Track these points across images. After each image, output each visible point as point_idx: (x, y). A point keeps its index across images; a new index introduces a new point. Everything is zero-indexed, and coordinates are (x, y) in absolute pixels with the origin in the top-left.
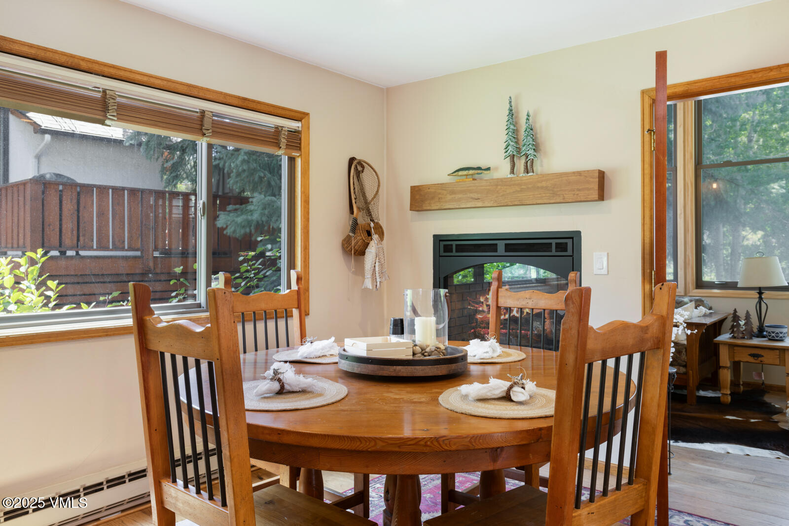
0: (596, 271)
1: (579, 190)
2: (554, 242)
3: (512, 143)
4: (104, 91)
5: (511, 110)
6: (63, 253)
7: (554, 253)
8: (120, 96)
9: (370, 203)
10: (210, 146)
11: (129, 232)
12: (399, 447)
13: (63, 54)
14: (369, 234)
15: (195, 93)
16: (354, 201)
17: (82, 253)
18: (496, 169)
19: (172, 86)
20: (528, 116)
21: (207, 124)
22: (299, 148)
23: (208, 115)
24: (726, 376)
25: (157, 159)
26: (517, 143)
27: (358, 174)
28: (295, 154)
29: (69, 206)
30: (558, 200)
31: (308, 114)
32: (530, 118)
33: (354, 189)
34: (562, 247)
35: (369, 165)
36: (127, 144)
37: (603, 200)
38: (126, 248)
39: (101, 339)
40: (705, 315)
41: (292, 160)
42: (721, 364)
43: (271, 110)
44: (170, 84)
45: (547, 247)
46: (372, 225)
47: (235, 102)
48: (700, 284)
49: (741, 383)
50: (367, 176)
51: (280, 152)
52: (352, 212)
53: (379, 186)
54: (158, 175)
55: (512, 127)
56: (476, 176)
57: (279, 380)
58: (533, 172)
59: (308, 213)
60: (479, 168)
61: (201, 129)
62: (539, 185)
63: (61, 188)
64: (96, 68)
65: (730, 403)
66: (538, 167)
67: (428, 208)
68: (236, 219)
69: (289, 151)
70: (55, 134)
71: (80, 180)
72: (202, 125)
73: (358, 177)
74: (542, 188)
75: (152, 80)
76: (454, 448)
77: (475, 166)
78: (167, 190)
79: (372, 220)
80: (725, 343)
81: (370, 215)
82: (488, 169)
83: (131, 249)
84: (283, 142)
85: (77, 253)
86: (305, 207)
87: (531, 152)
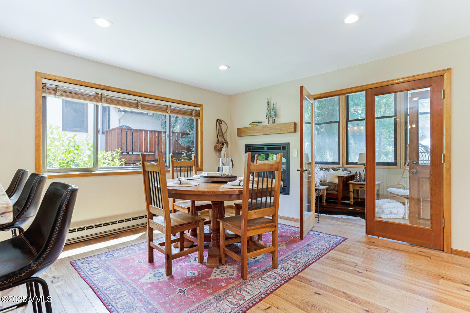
0: (294, 156)
1: (288, 129)
2: (281, 146)
3: (268, 114)
4: (137, 101)
5: (268, 103)
6: (128, 153)
7: (281, 150)
8: (142, 102)
9: (224, 134)
10: (170, 116)
11: (150, 146)
12: (204, 193)
13: (126, 90)
14: (223, 144)
15: (165, 100)
16: (218, 134)
17: (134, 153)
18: (264, 122)
19: (158, 98)
20: (273, 104)
21: (169, 109)
22: (199, 116)
23: (169, 106)
24: (352, 195)
25: (159, 120)
26: (270, 113)
27: (220, 124)
28: (198, 118)
29: (130, 137)
30: (282, 133)
31: (202, 105)
32: (274, 105)
33: (218, 129)
34: (284, 148)
35: (224, 121)
36: (150, 115)
37: (296, 132)
38: (149, 151)
39: (137, 175)
40: (347, 174)
41: (197, 120)
42: (350, 191)
43: (190, 104)
44: (157, 97)
45: (279, 148)
46: (224, 141)
47: (178, 102)
48: (348, 163)
49: (359, 198)
50: (223, 125)
51: (193, 118)
52: (217, 137)
53: (227, 128)
54: (160, 126)
55: (268, 108)
56: (258, 125)
57: (180, 180)
58: (275, 123)
59: (202, 137)
60: (258, 122)
61: (167, 111)
62: (276, 127)
63: (127, 130)
64: (135, 94)
65: (353, 204)
66: (277, 122)
67: (243, 135)
68: (185, 140)
69: (196, 117)
70: (125, 111)
71: (133, 128)
72: (167, 110)
73: (220, 125)
74: (277, 128)
75: (151, 96)
76: (218, 194)
77: (257, 121)
78: (163, 131)
79: (225, 140)
80: (351, 183)
81: (224, 138)
82: (261, 122)
83: (150, 152)
84: (194, 114)
85: (132, 153)
86: (201, 135)
87: (274, 116)
